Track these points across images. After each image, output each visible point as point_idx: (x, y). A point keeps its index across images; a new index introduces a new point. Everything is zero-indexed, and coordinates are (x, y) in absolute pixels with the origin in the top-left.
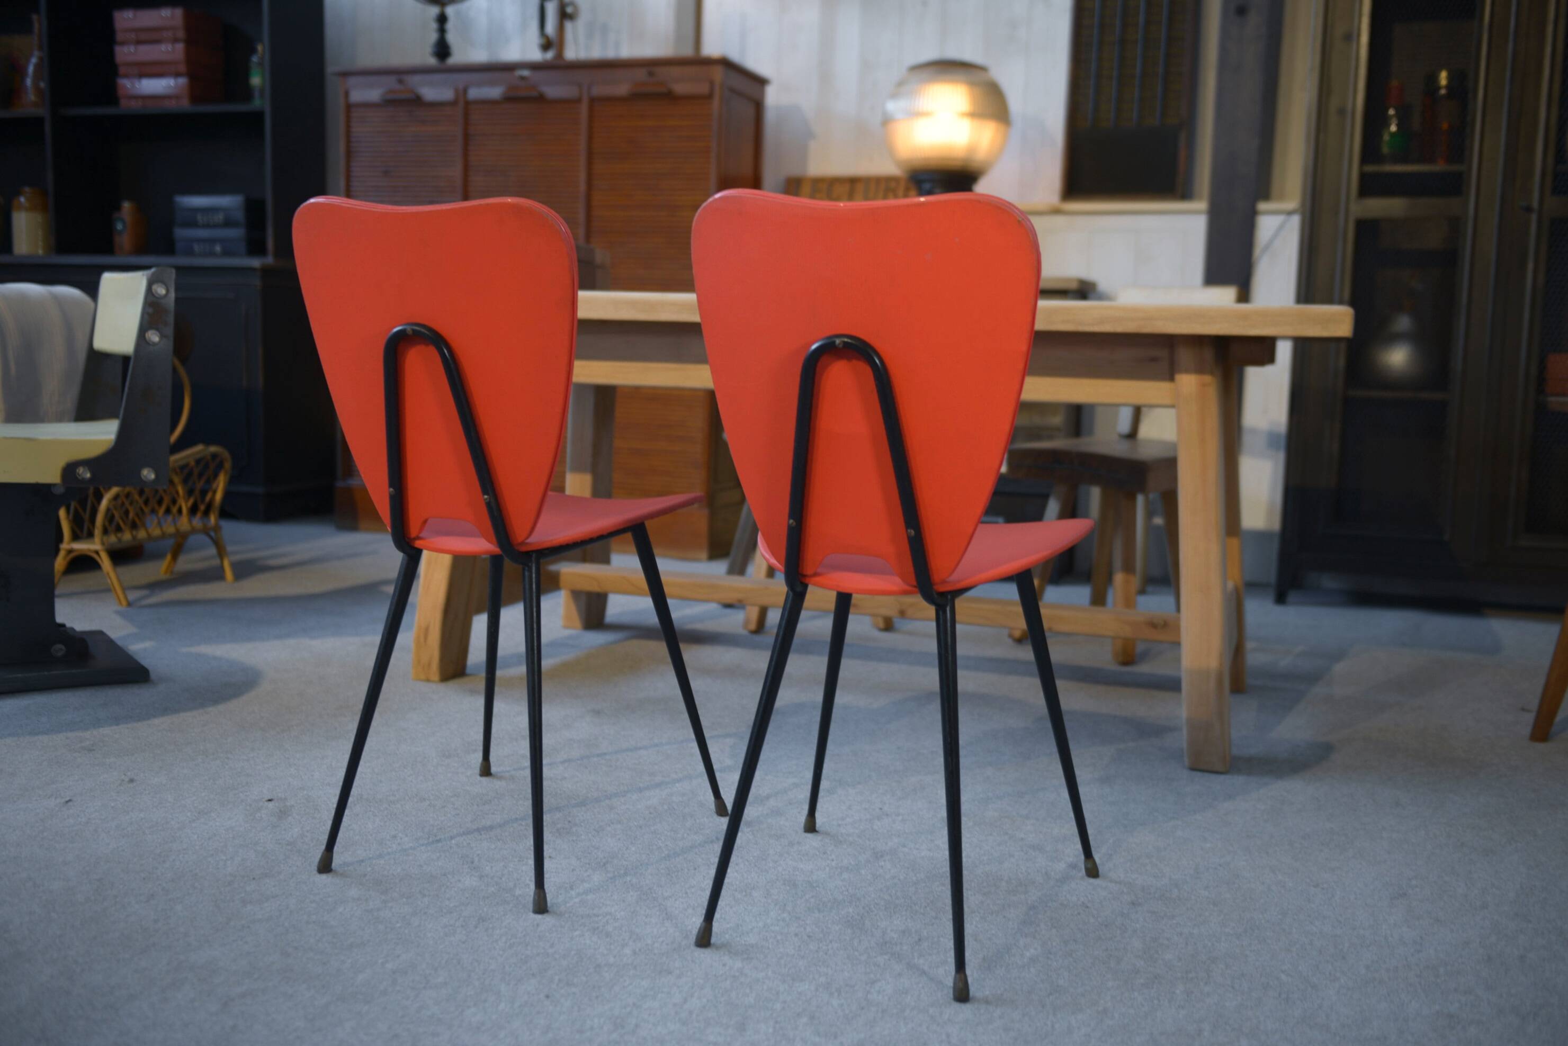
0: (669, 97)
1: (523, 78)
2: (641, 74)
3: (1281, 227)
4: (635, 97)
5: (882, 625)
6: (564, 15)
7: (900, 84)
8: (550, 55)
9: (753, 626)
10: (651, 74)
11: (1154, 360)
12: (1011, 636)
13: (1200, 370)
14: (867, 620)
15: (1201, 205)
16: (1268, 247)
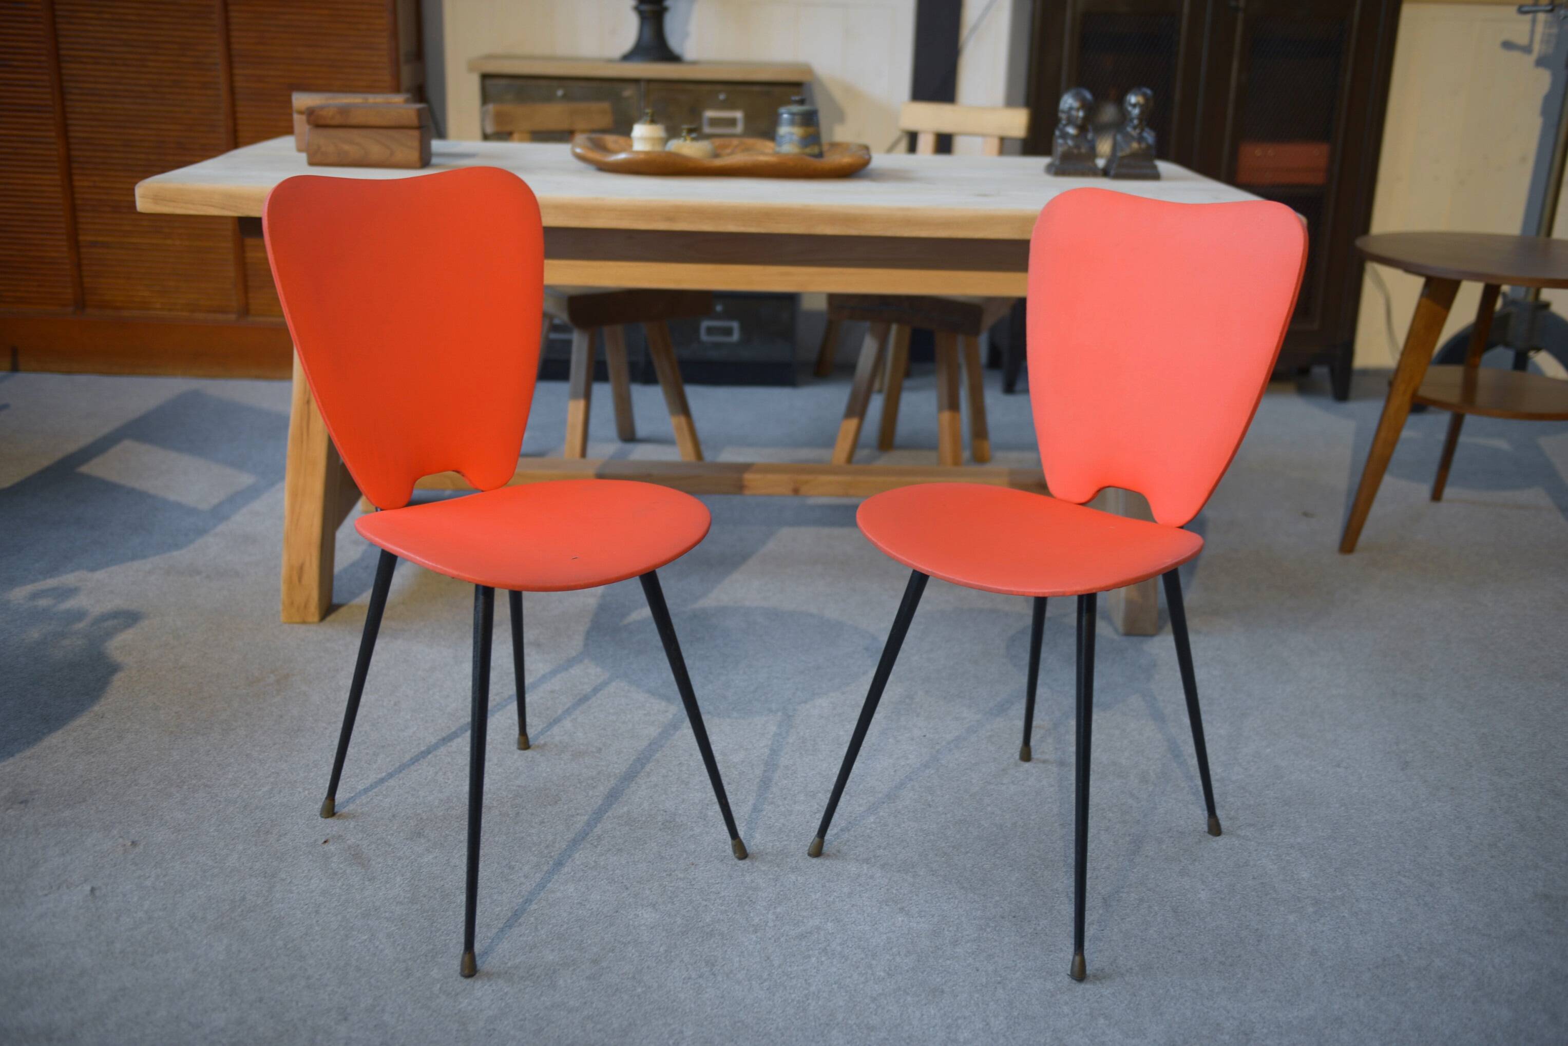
3: (988, 11)
16: (975, 28)
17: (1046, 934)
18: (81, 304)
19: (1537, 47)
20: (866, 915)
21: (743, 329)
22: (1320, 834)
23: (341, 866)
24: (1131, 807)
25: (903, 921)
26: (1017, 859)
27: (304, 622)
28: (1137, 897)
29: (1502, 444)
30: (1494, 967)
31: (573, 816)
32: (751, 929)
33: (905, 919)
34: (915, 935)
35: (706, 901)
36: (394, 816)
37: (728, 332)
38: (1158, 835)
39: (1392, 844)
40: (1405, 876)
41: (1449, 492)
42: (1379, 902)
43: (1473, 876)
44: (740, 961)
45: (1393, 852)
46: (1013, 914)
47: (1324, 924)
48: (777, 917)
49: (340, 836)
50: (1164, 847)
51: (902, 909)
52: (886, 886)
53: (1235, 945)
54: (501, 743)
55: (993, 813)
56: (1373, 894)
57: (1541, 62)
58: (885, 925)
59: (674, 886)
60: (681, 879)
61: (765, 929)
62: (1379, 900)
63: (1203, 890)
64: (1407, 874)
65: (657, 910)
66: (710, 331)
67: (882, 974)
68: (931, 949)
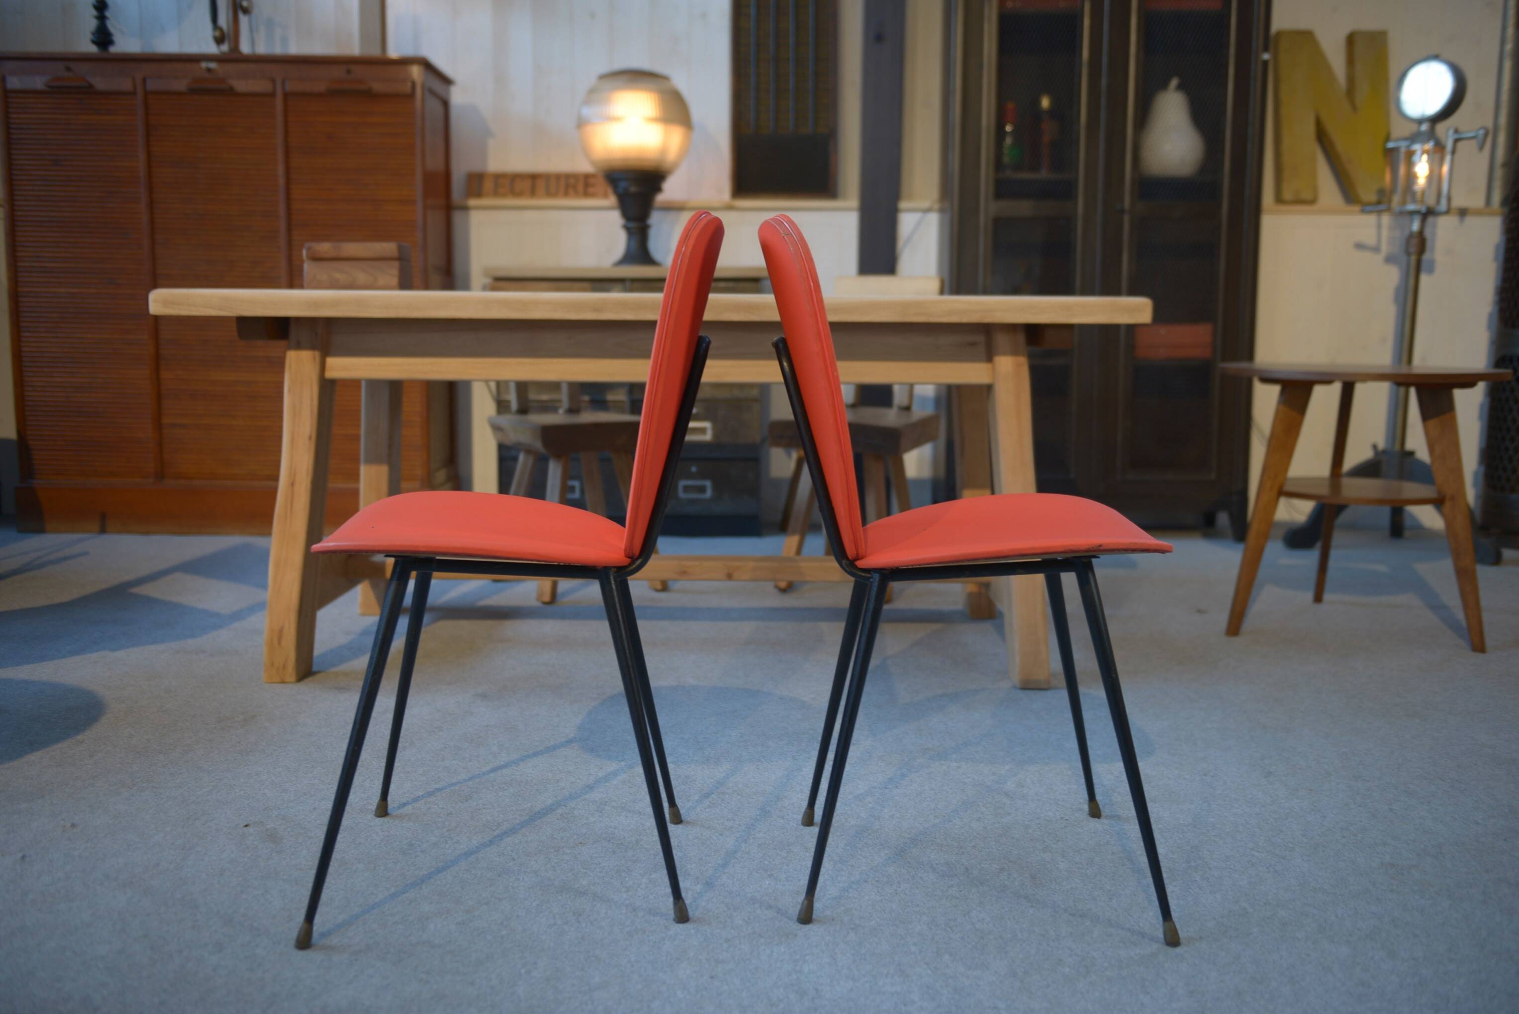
0: (369, 95)
1: (209, 70)
2: (338, 72)
3: (919, 224)
4: (333, 93)
5: (659, 587)
6: (239, 8)
7: (592, 91)
8: (225, 48)
9: (547, 598)
10: (349, 72)
11: (973, 344)
12: (776, 587)
13: (1015, 353)
14: (645, 584)
15: (853, 201)
16: (909, 240)
17: (906, 894)
18: (160, 475)
19: (1384, 248)
20: (735, 879)
21: (716, 487)
22: (1181, 822)
23: (255, 843)
24: (1005, 804)
25: (769, 884)
26: (889, 840)
27: (283, 682)
28: (998, 867)
29: (1382, 568)
30: (1337, 917)
31: (479, 809)
32: (623, 890)
33: (772, 883)
34: (779, 894)
35: (586, 869)
36: (314, 809)
37: (702, 489)
38: (1026, 823)
39: (1249, 829)
40: (1258, 852)
41: (1327, 597)
42: (1231, 870)
43: (1323, 851)
44: (606, 913)
45: (1249, 834)
46: (877, 879)
47: (1175, 886)
48: (650, 881)
49: (261, 822)
50: (1030, 831)
51: (770, 876)
52: (759, 859)
53: (1087, 902)
54: (430, 760)
55: (874, 808)
56: (1226, 865)
57: (1389, 259)
58: (751, 886)
59: (558, 859)
60: (567, 854)
61: (636, 890)
62: (1231, 869)
63: (1063, 862)
64: (1260, 850)
65: (537, 875)
66: (687, 489)
67: (741, 922)
68: (792, 905)
